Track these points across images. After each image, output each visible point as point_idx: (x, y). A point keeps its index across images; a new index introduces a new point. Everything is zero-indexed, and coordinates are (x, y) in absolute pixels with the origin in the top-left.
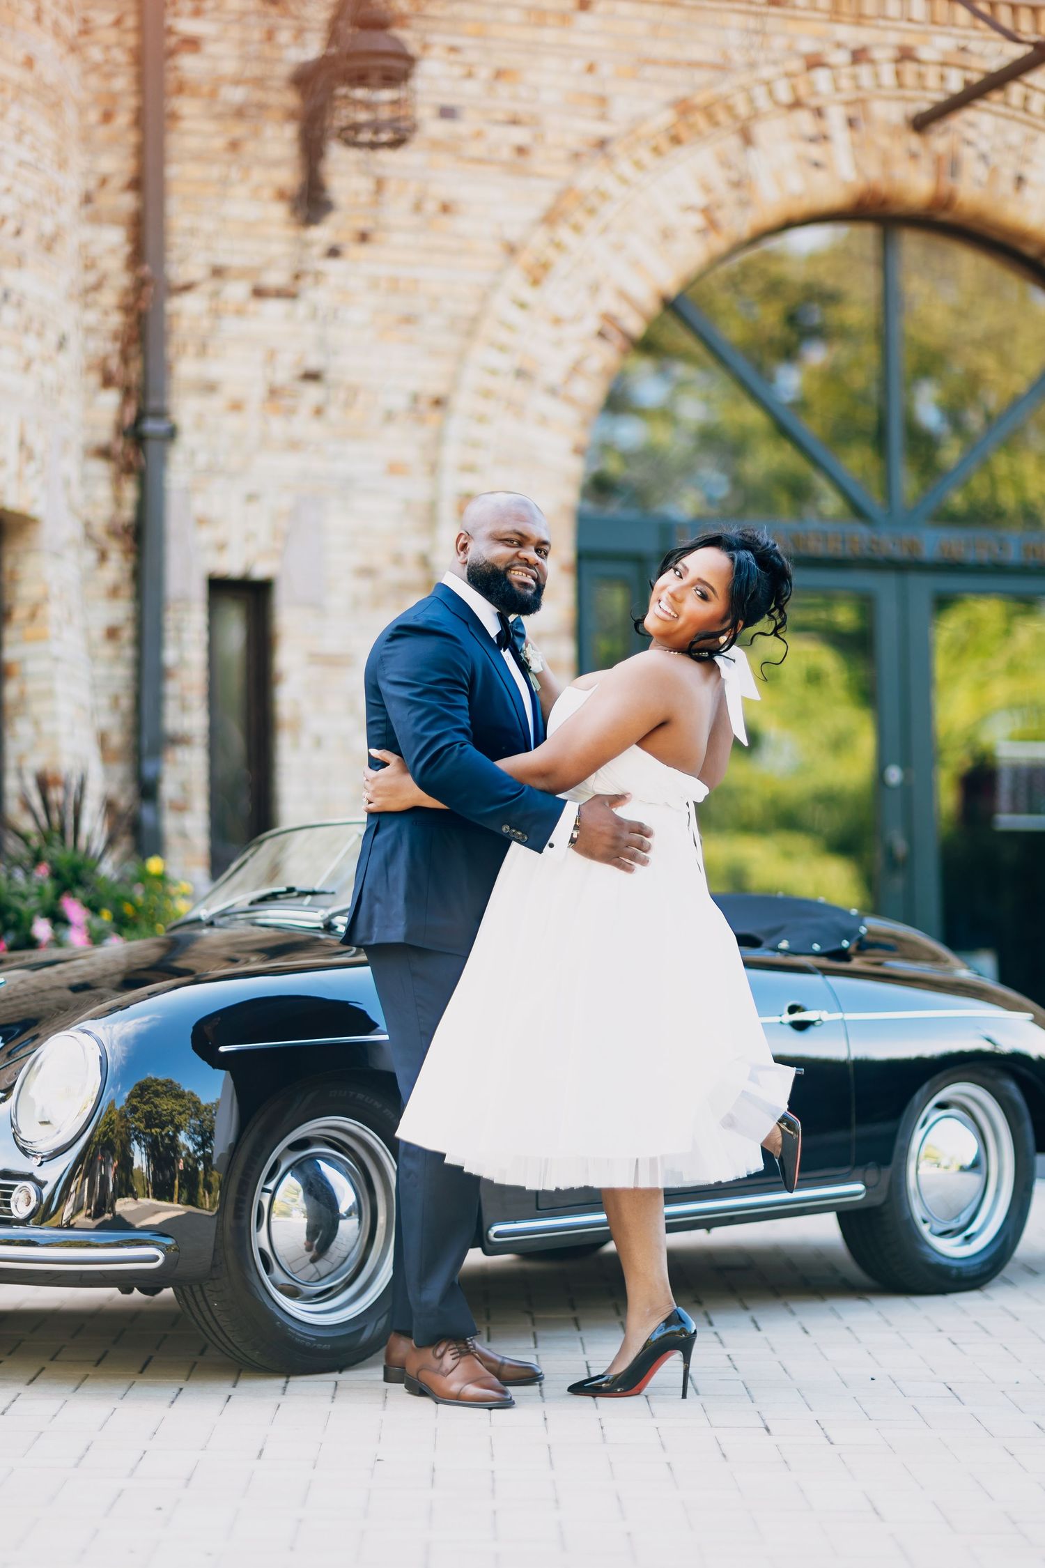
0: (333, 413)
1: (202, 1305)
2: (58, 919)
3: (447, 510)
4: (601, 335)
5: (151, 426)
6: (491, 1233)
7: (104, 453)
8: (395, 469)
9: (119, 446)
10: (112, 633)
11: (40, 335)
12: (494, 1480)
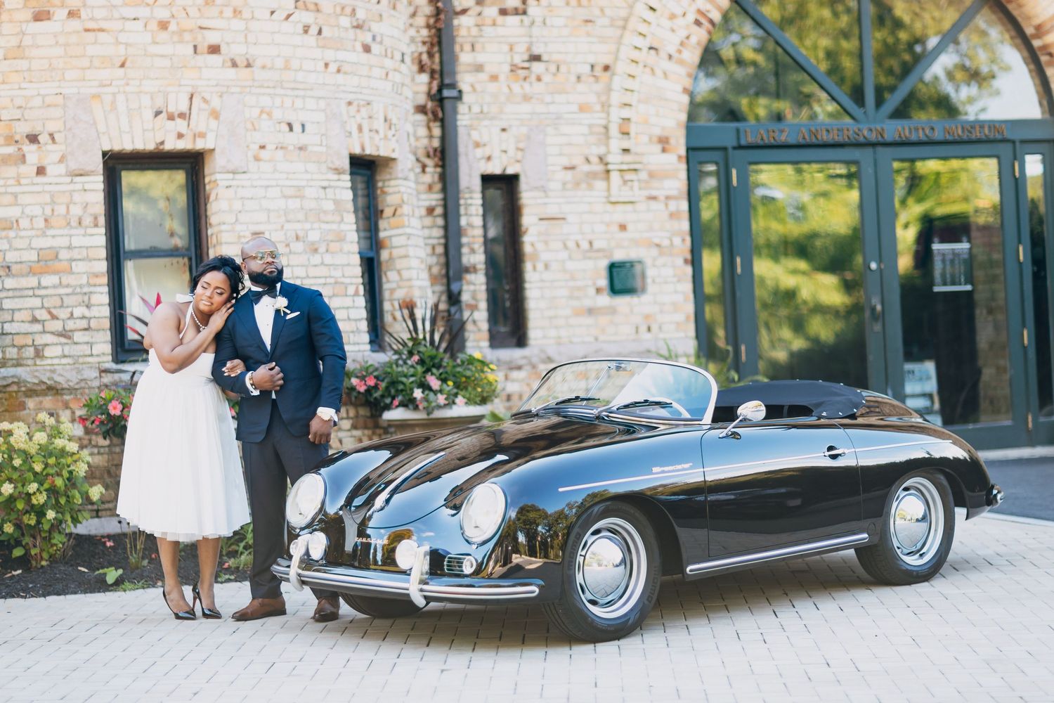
0: (547, 78)
1: (554, 612)
2: (425, 387)
3: (614, 130)
4: (698, 23)
5: (446, 93)
6: (688, 569)
7: (421, 109)
8: (583, 108)
9: (430, 105)
10: (430, 211)
11: (392, 58)
12: (706, 695)
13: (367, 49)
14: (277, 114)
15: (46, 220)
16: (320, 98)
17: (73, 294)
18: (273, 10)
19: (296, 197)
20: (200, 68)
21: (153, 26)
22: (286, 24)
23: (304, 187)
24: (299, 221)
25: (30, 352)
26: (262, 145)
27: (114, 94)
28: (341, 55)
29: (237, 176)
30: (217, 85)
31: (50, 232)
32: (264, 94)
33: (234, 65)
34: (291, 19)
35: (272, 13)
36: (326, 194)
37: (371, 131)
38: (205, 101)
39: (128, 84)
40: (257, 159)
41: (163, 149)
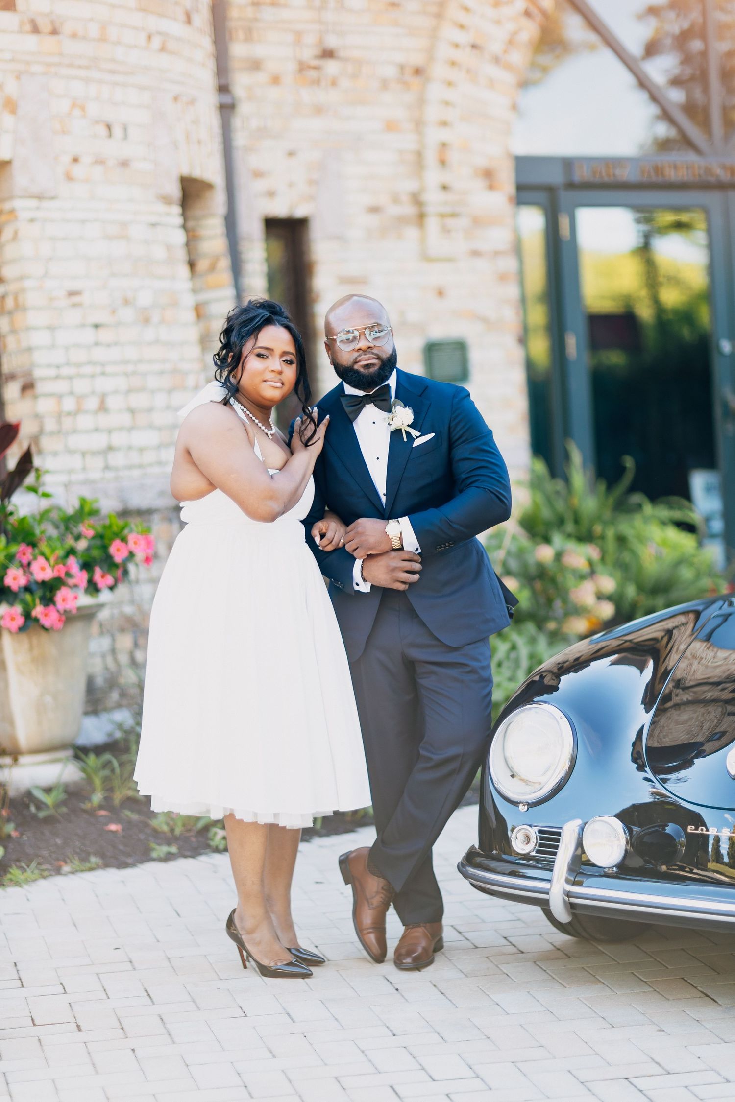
0: (344, 83)
3: (431, 158)
4: (527, 14)
8: (391, 127)
13: (189, 19)
14: (93, 110)
16: (143, 88)
19: (121, 238)
23: (129, 223)
24: (126, 275)
26: (75, 156)
28: (164, 25)
29: (46, 204)
32: (76, 78)
33: (36, 30)
36: (155, 235)
40: (69, 178)
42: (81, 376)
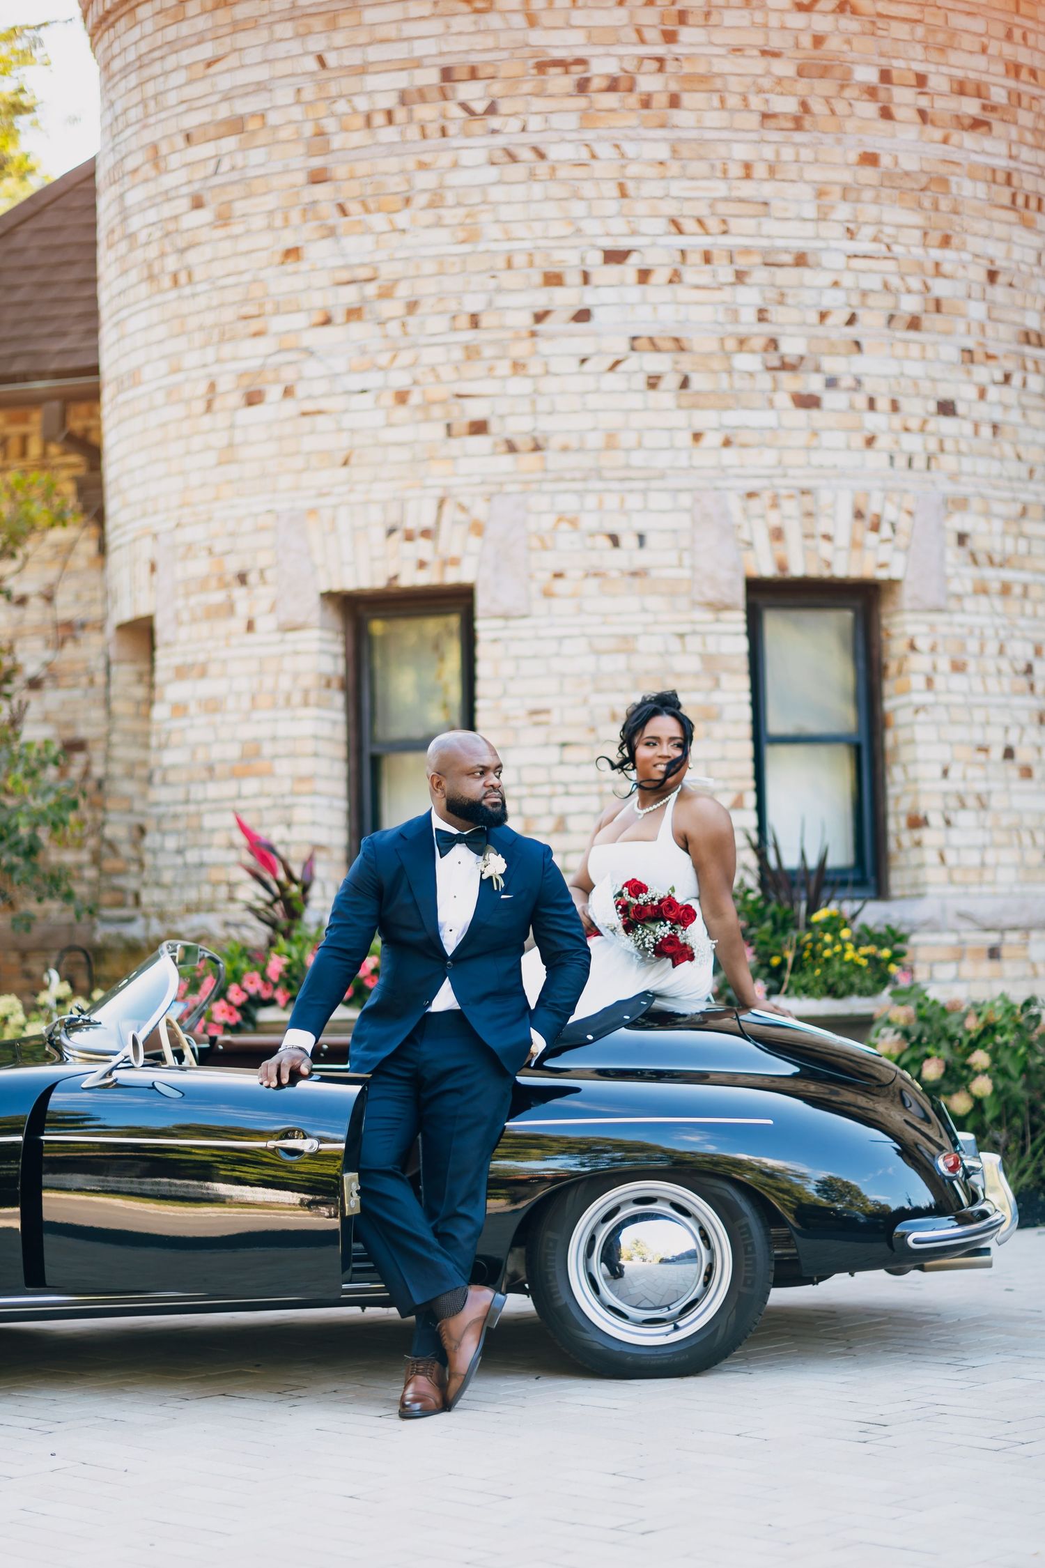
13: (807, 402)
14: (589, 522)
15: (253, 699)
16: (679, 491)
17: (275, 806)
18: (582, 357)
19: (618, 651)
20: (454, 458)
21: (388, 399)
22: (611, 377)
23: (635, 636)
24: (621, 691)
25: (223, 892)
26: (557, 569)
27: (335, 507)
28: (732, 418)
29: (512, 623)
30: (483, 483)
31: (257, 715)
32: (566, 492)
33: (512, 448)
34: (621, 368)
35: (583, 361)
36: (684, 645)
37: (808, 536)
38: (462, 508)
39: (351, 491)
40: (548, 594)
41: (398, 588)
42: (533, 796)
